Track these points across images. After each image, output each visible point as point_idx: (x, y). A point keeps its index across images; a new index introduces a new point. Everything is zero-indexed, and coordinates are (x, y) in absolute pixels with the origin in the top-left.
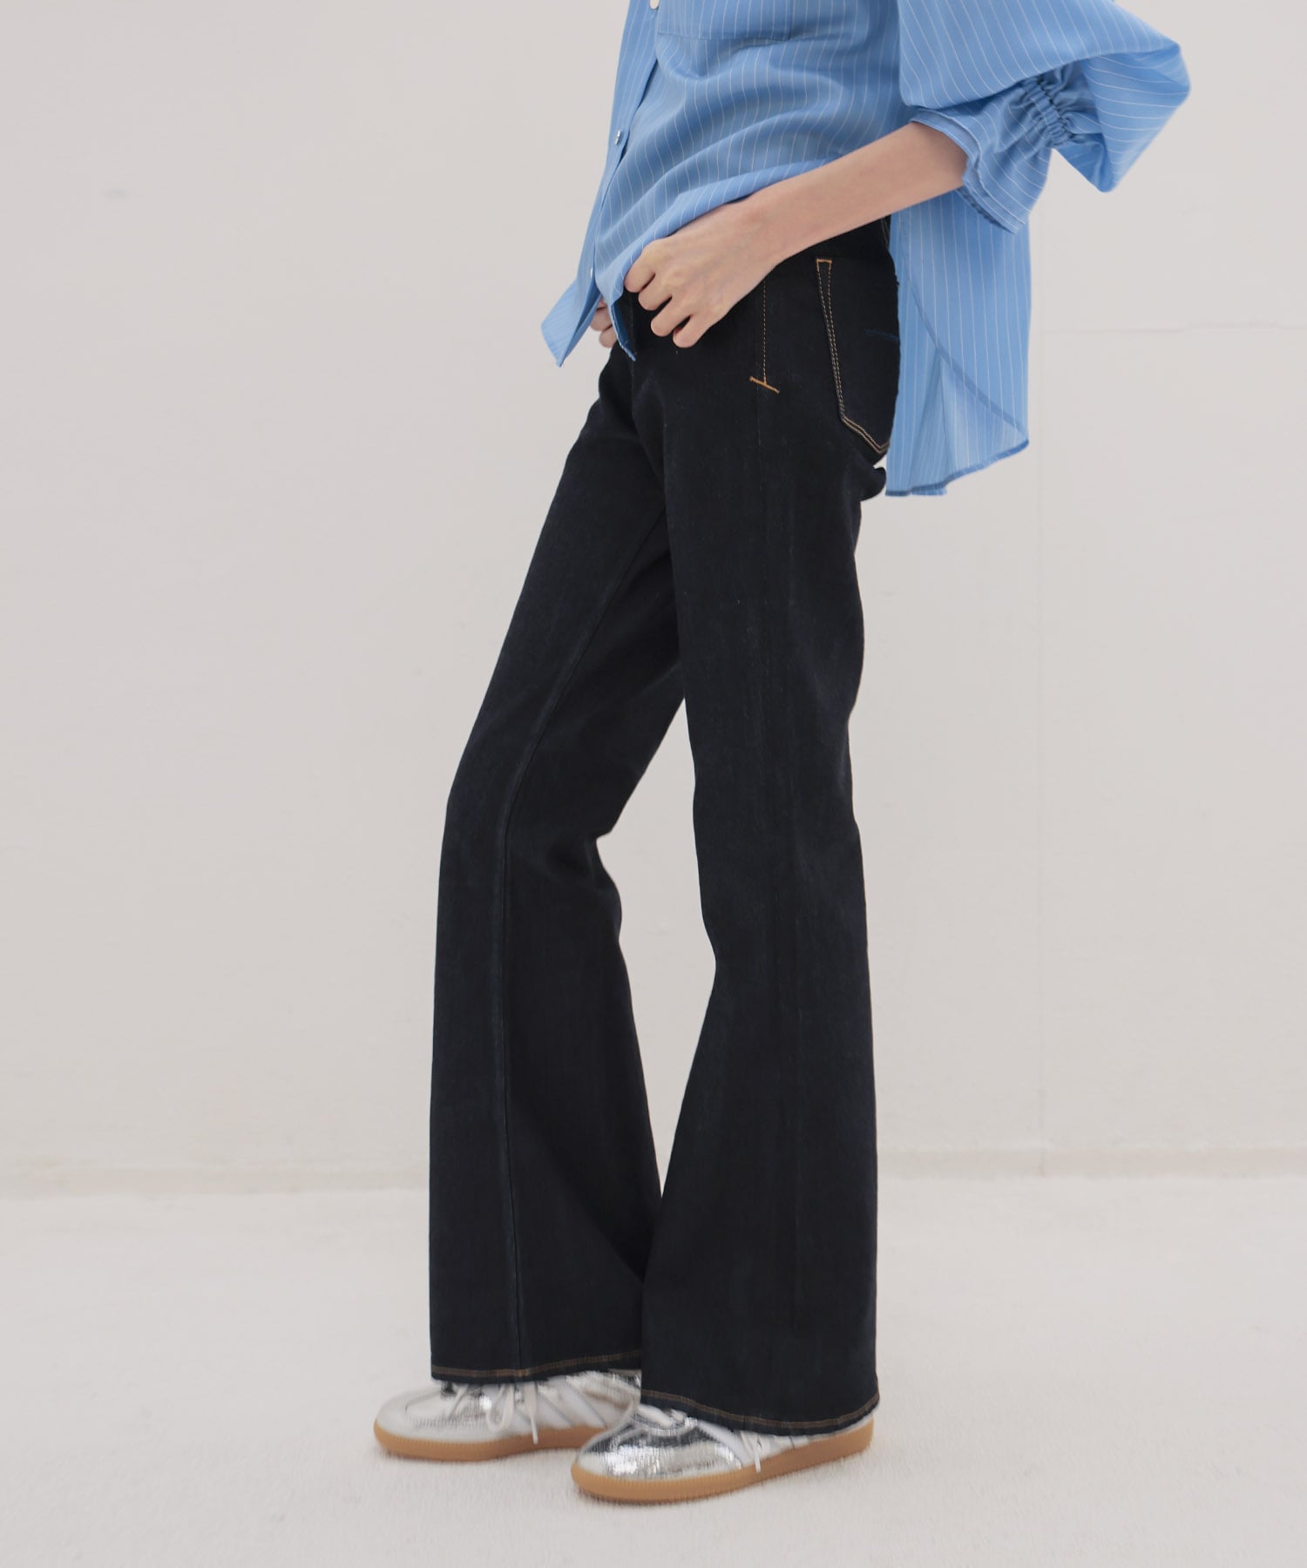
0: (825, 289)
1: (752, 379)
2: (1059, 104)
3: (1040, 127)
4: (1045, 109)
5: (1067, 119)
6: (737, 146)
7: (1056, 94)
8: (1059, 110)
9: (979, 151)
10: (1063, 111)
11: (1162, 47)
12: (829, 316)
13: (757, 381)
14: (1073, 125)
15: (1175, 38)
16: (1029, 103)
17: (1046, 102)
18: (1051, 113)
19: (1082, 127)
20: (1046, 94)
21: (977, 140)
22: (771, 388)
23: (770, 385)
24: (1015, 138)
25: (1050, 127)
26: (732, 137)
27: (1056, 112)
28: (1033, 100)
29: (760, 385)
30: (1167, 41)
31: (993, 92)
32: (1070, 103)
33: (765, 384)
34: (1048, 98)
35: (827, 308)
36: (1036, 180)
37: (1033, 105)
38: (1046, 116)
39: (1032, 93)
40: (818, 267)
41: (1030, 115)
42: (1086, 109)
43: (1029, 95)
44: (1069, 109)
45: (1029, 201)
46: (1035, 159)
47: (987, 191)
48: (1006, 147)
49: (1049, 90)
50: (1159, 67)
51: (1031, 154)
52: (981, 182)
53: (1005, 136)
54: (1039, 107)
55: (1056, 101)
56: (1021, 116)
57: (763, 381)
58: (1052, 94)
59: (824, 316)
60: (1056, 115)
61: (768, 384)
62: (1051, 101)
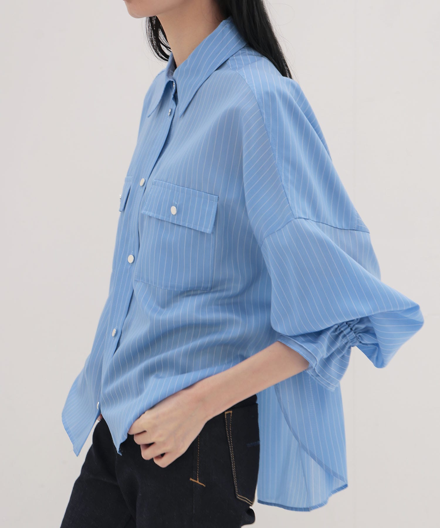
0: (228, 428)
1: (191, 479)
2: (356, 329)
3: (346, 341)
4: (348, 334)
5: (359, 336)
6: (185, 354)
7: (354, 326)
8: (355, 333)
9: (317, 361)
10: (357, 333)
11: (410, 307)
12: (230, 441)
13: (194, 481)
14: (362, 339)
15: (417, 302)
16: (340, 331)
17: (349, 330)
18: (351, 335)
19: (367, 340)
20: (349, 326)
21: (316, 357)
22: (201, 484)
23: (202, 483)
24: (334, 349)
25: (350, 341)
26: (183, 348)
27: (354, 334)
28: (342, 329)
29: (195, 483)
30: (413, 303)
31: (323, 328)
32: (360, 329)
33: (198, 482)
34: (350, 328)
35: (230, 437)
36: (343, 366)
37: (342, 332)
38: (349, 336)
39: (342, 326)
40: (226, 416)
41: (341, 337)
42: (368, 331)
43: (340, 327)
44: (360, 331)
45: (340, 377)
46: (343, 357)
47: (319, 374)
48: (329, 354)
49: (350, 324)
50: (409, 316)
51: (341, 355)
52: (316, 371)
53: (329, 349)
54: (345, 332)
55: (354, 329)
56: (337, 337)
57: (197, 480)
58: (352, 326)
59: (228, 442)
60: (354, 335)
61: (199, 482)
62: (351, 329)
